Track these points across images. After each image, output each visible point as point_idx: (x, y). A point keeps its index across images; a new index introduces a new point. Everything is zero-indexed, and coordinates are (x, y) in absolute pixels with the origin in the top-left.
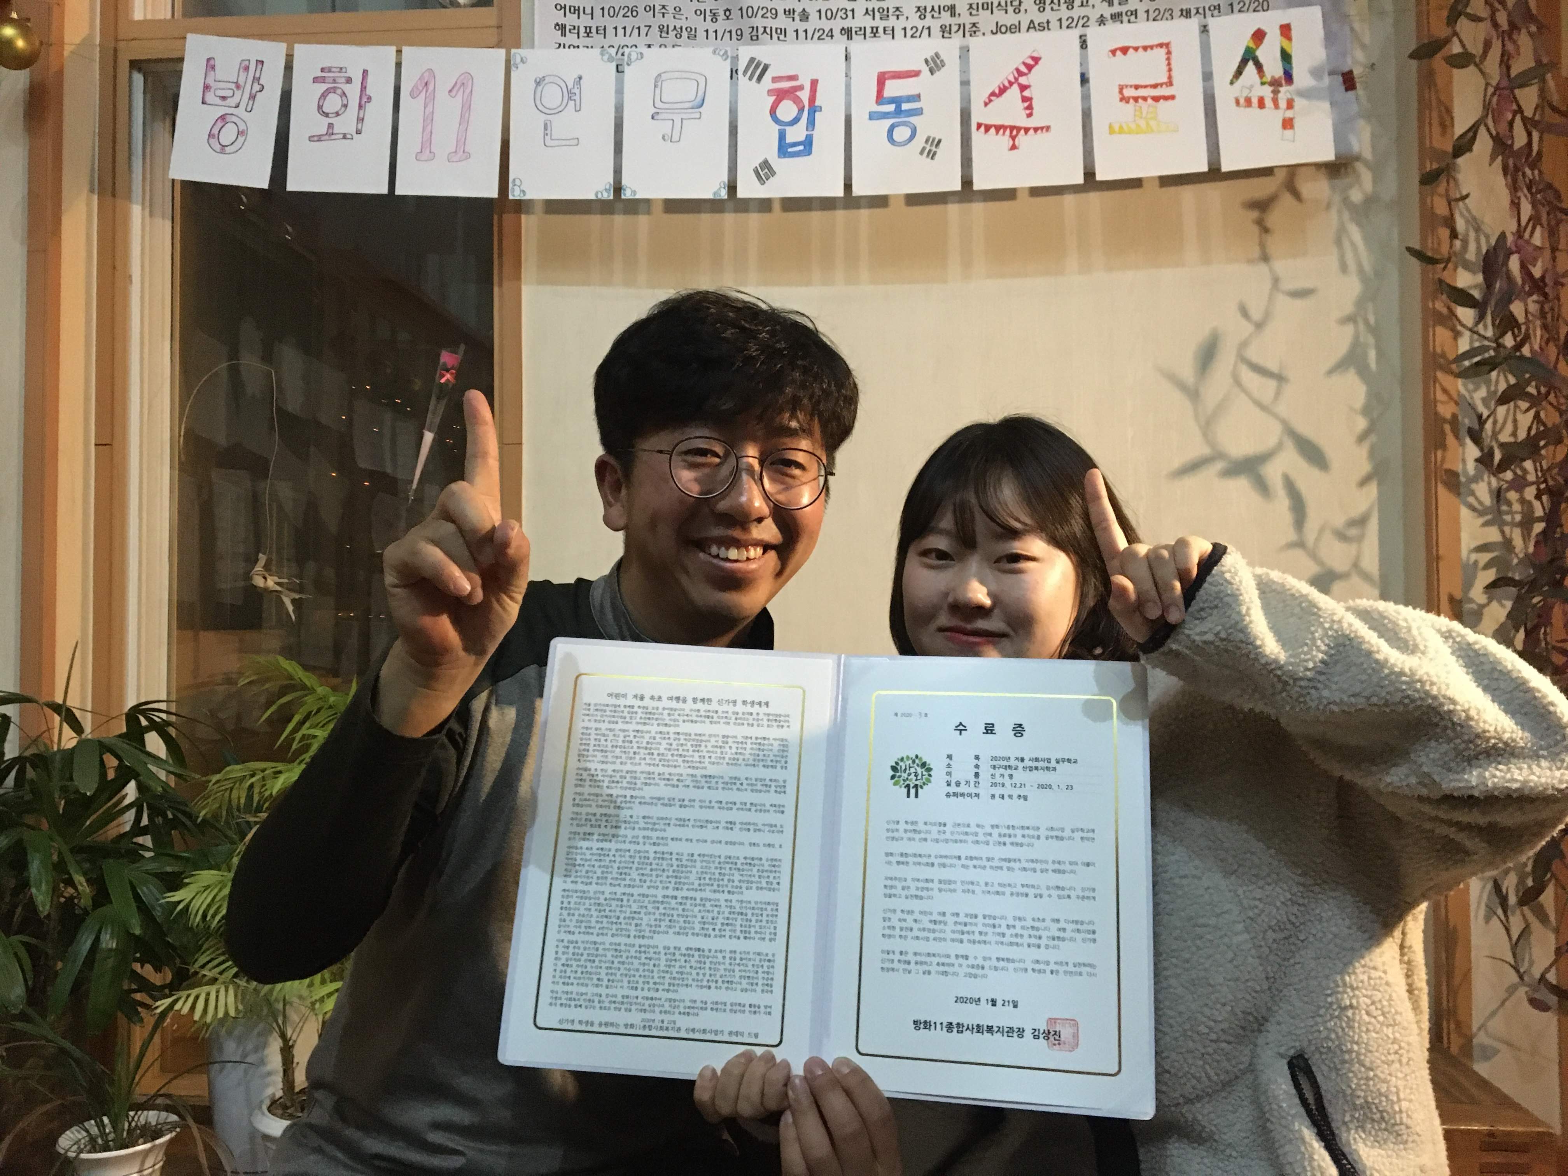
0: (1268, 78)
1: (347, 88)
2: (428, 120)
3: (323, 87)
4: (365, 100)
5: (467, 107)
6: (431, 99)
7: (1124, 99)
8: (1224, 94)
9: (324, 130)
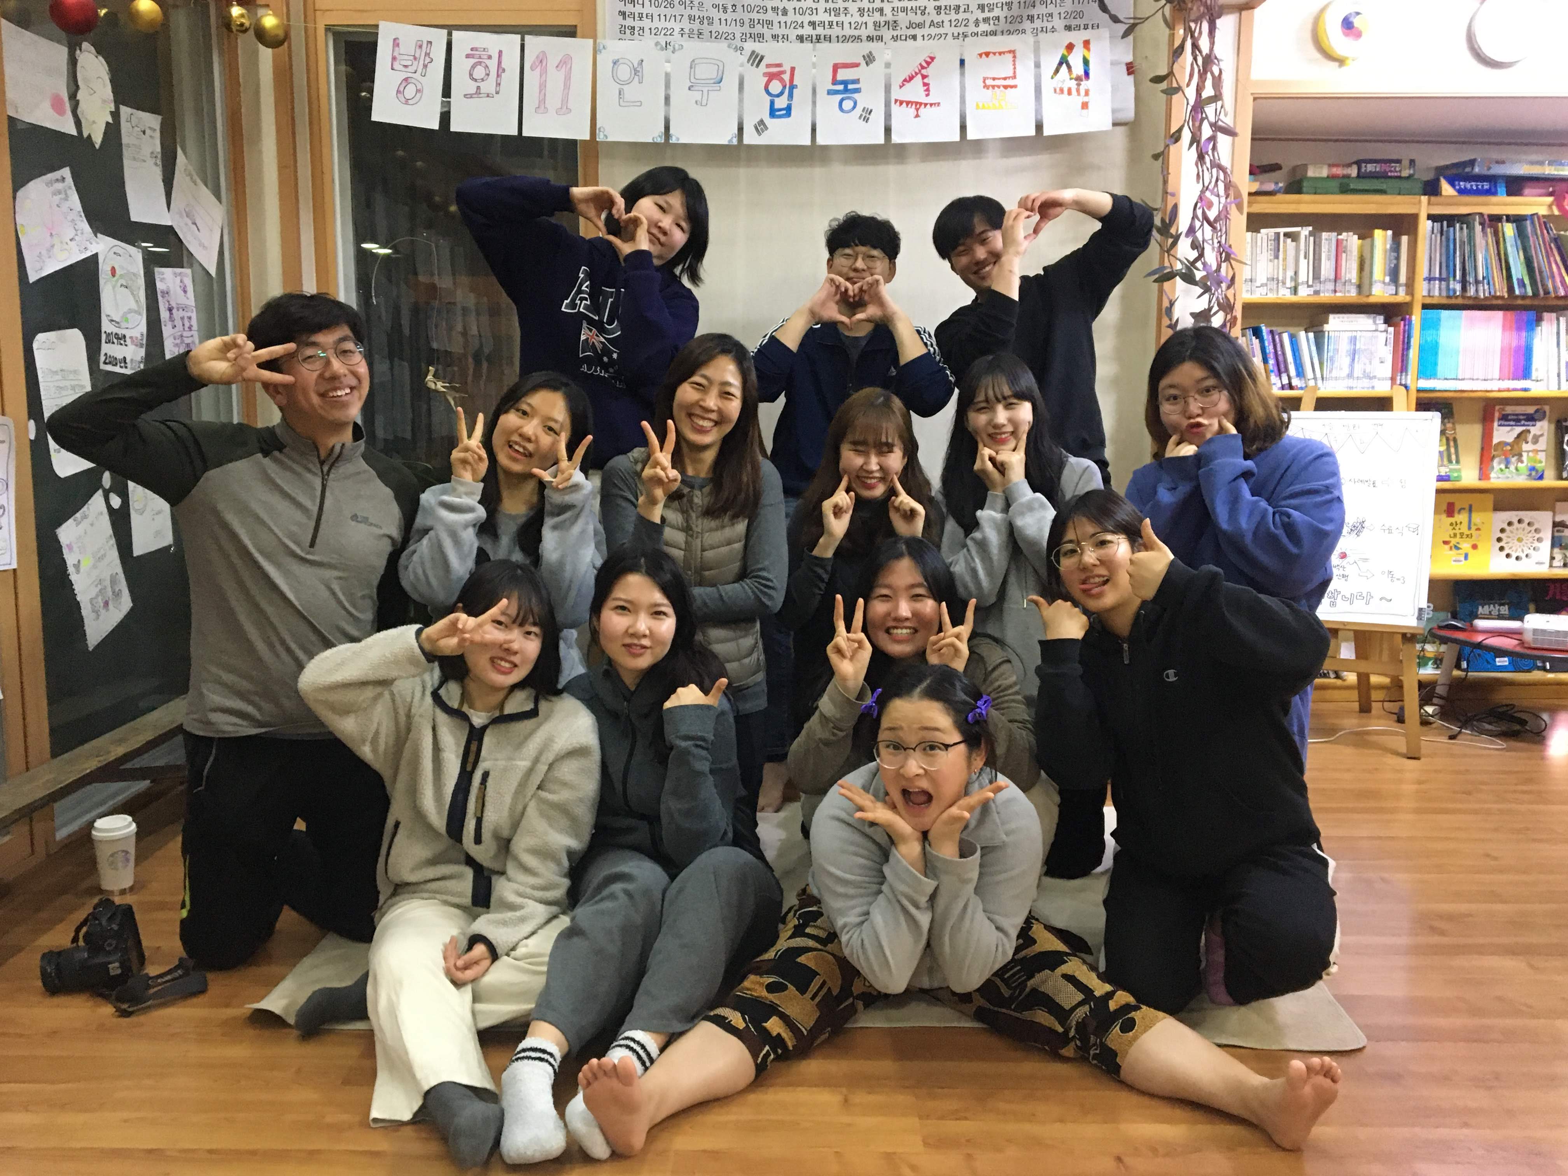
0: (1074, 76)
1: (488, 62)
2: (543, 86)
3: (472, 61)
4: (500, 70)
5: (568, 78)
6: (544, 72)
7: (986, 87)
8: (1048, 85)
9: (474, 91)
